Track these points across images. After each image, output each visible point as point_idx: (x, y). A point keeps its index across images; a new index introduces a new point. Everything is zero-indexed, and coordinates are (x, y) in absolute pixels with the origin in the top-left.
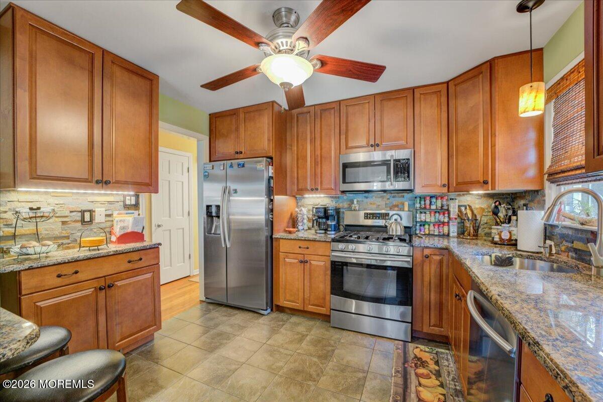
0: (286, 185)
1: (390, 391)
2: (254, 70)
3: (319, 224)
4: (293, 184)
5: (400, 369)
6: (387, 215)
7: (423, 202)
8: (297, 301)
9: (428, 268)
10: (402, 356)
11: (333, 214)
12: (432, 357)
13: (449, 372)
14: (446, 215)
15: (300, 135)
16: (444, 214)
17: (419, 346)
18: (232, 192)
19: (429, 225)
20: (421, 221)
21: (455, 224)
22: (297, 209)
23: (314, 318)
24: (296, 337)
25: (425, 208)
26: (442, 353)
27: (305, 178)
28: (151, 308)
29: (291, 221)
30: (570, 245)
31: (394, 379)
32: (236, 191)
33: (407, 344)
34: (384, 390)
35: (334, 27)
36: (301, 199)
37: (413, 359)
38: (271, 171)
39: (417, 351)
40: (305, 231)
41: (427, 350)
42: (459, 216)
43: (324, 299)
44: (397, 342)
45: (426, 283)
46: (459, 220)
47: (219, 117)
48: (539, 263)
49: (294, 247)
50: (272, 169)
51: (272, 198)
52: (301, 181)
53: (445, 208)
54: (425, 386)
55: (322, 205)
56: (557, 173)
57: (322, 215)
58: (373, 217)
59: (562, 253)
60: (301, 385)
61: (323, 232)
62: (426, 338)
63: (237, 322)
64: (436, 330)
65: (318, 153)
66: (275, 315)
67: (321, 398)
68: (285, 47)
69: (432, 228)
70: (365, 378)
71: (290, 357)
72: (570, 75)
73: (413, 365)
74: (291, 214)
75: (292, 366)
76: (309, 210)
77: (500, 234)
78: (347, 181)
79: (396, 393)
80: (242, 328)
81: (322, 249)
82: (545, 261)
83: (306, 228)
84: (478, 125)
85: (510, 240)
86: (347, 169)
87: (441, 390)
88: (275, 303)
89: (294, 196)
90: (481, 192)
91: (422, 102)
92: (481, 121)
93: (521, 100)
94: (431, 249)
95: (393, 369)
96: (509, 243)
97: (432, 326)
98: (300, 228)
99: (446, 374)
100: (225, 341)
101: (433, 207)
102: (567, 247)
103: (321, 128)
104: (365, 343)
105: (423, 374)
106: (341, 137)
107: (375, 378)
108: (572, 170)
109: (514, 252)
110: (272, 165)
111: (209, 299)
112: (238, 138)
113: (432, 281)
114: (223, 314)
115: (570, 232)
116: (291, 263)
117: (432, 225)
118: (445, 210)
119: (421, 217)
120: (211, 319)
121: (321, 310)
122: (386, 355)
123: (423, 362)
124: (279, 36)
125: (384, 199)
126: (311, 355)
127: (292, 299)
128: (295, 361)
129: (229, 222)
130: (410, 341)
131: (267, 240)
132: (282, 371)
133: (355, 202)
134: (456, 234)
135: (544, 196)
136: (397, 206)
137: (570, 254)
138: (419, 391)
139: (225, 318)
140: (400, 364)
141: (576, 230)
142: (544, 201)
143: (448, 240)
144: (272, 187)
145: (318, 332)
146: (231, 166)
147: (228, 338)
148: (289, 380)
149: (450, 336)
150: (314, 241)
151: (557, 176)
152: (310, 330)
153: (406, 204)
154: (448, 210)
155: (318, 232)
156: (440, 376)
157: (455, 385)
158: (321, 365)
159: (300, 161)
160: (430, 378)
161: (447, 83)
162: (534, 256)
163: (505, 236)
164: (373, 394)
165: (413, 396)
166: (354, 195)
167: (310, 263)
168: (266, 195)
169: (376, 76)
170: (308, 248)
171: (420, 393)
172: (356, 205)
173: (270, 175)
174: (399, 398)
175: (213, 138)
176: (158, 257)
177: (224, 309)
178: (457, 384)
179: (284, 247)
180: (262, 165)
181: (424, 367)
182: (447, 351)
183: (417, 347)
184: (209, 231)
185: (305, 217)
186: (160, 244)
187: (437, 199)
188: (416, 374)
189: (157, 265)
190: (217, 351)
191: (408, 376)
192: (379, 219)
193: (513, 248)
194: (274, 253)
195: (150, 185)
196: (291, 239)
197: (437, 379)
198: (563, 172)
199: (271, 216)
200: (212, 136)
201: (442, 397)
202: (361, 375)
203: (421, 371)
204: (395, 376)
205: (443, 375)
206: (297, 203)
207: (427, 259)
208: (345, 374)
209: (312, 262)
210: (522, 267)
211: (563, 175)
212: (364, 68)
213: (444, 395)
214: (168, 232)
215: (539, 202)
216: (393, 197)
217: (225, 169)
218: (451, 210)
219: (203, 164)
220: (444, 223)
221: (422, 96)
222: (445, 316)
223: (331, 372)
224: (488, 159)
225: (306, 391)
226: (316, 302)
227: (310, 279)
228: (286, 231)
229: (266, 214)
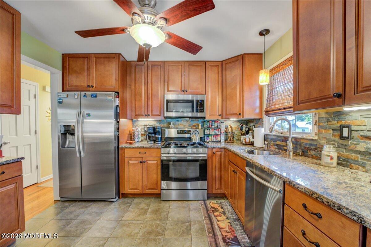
0: (127, 111)
1: (205, 229)
2: (123, 30)
3: (149, 137)
4: (132, 111)
5: (206, 215)
6: (190, 131)
7: (208, 124)
8: (138, 188)
9: (215, 159)
10: (205, 208)
11: (159, 131)
12: (219, 205)
13: (228, 211)
14: (219, 131)
15: (137, 79)
16: (218, 131)
17: (211, 201)
18: (86, 115)
19: (211, 136)
20: (207, 134)
21: (224, 135)
22: (134, 128)
23: (149, 198)
24: (141, 211)
25: (209, 127)
26: (223, 202)
27: (141, 107)
28: (14, 215)
29: (129, 136)
30: (275, 143)
31: (205, 221)
32: (89, 115)
33: (205, 201)
34: (202, 229)
35: (186, 17)
36: (136, 121)
37: (211, 209)
38: (118, 102)
39: (211, 204)
40: (140, 142)
41: (216, 202)
42: (225, 131)
43: (157, 184)
44: (200, 201)
45: (214, 167)
46: (225, 133)
47: (72, 57)
48: (265, 152)
49: (136, 153)
50: (119, 100)
51: (119, 120)
52: (137, 109)
53: (219, 127)
54: (220, 221)
55: (150, 126)
56: (270, 111)
57: (152, 131)
58: (182, 132)
59: (271, 147)
60: (154, 240)
61: (153, 142)
62: (213, 196)
63: (93, 211)
64: (219, 191)
65: (150, 91)
66: (121, 200)
67: (169, 244)
68: (149, 21)
69: (213, 137)
70: (190, 225)
71: (141, 225)
72: (276, 68)
73: (212, 211)
74: (130, 131)
75: (145, 230)
76: (142, 129)
77: (245, 140)
78: (169, 111)
79: (208, 229)
80: (99, 214)
81: (155, 153)
82: (266, 151)
83: (140, 140)
84: (237, 86)
85: (249, 142)
86: (169, 104)
87: (228, 221)
88: (121, 192)
89: (132, 120)
90: (235, 119)
91: (210, 70)
92: (238, 84)
93: (260, 76)
94: (216, 149)
95: (203, 216)
96: (249, 144)
97: (217, 189)
98: (136, 140)
99: (227, 212)
100: (88, 226)
101: (213, 127)
102: (274, 144)
103: (152, 76)
104: (184, 206)
105: (217, 215)
106: (165, 83)
107: (195, 224)
108: (277, 110)
109: (253, 148)
110: (119, 98)
111: (64, 198)
112: (90, 76)
113: (217, 166)
114: (80, 207)
115: (275, 137)
116: (133, 163)
117: (212, 136)
118: (218, 128)
119: (208, 132)
120: (70, 213)
121: (155, 191)
122: (197, 209)
123: (216, 209)
124: (145, 12)
125: (188, 122)
126: (155, 220)
127: (134, 187)
128: (146, 227)
129: (83, 138)
130: (206, 199)
131: (115, 150)
132: (139, 235)
133: (172, 123)
134: (224, 141)
135: (263, 121)
136: (195, 126)
137: (275, 147)
138: (219, 224)
139: (82, 210)
140: (206, 213)
141: (278, 136)
142: (263, 123)
143: (220, 143)
144: (119, 113)
145: (155, 205)
146: (85, 96)
147: (90, 223)
148: (146, 239)
149: (226, 193)
150: (150, 148)
151: (270, 112)
152: (149, 205)
153: (200, 125)
154: (220, 128)
155: (149, 142)
156: (225, 214)
157: (233, 217)
158: (163, 225)
159: (137, 96)
160: (221, 216)
161: (222, 62)
162: (261, 149)
163: (247, 140)
164: (197, 232)
165: (217, 227)
166: (171, 119)
167: (147, 162)
168: (114, 118)
169: (196, 51)
170: (145, 153)
171: (219, 225)
172: (172, 126)
173: (117, 104)
174: (210, 231)
175: (66, 73)
176: (21, 170)
177: (79, 203)
178: (233, 215)
179: (128, 153)
180: (111, 97)
181: (217, 211)
182: (225, 201)
183: (211, 202)
184: (63, 145)
185: (140, 133)
186: (23, 158)
187: (215, 122)
188: (214, 216)
189: (21, 176)
190: (84, 234)
191: (211, 218)
192: (186, 133)
193: (252, 146)
194: (120, 158)
195: (12, 107)
196: (134, 148)
197: (224, 216)
198: (273, 111)
199: (118, 133)
200: (65, 72)
201: (229, 224)
202: (187, 224)
203: (216, 213)
204: (205, 220)
205: (226, 213)
206: (133, 124)
207: (214, 154)
208: (178, 226)
209: (148, 161)
210: (258, 154)
211: (273, 112)
212: (192, 45)
213: (230, 223)
214: (15, 148)
215: (260, 124)
216: (193, 121)
217: (79, 97)
218: (222, 128)
219: (57, 92)
220: (218, 135)
221: (210, 66)
222: (223, 183)
223: (170, 227)
224: (241, 103)
225: (159, 243)
226: (151, 187)
227: (147, 173)
228: (127, 143)
229: (114, 132)
